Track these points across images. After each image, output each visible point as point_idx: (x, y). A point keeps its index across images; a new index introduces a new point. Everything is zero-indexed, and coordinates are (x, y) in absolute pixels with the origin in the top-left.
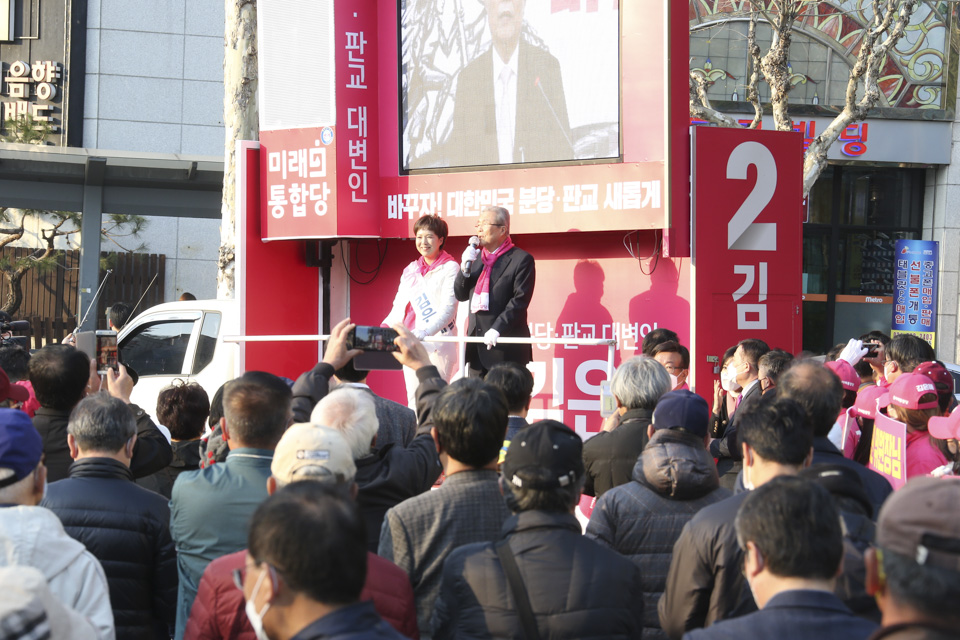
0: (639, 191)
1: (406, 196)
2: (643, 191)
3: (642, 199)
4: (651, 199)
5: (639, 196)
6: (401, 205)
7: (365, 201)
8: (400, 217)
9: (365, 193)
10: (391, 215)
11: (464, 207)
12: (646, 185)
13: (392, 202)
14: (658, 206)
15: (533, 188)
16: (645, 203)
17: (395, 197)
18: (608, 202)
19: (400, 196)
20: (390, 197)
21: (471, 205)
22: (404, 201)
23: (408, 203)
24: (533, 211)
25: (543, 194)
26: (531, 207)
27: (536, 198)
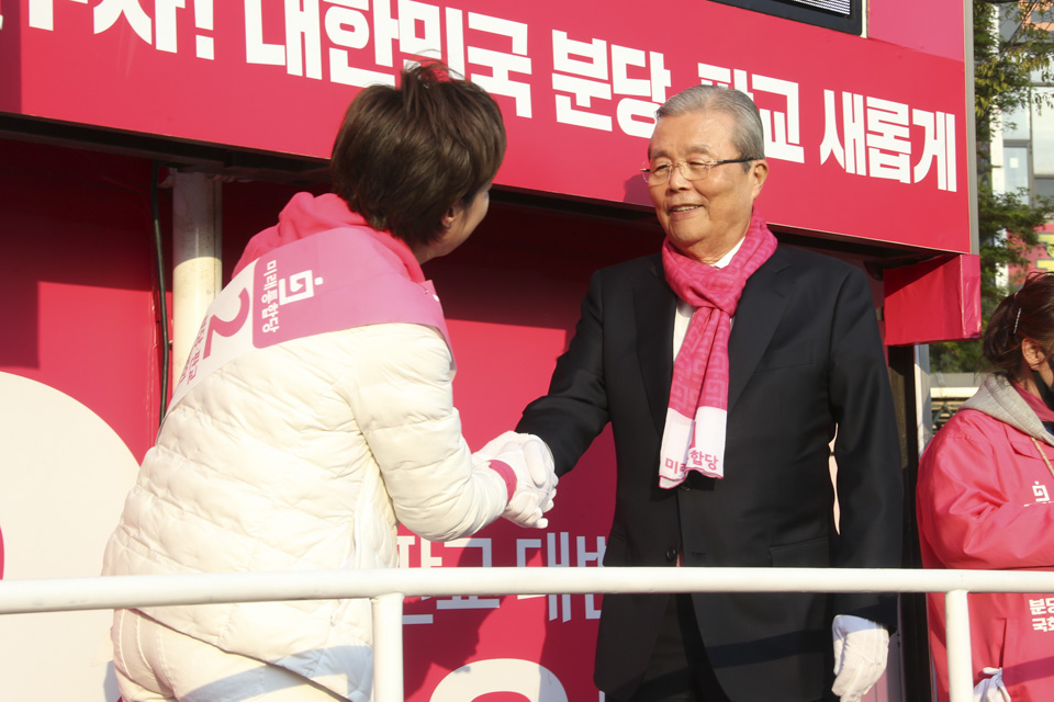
0: (905, 133)
2: (917, 136)
3: (915, 158)
4: (935, 158)
5: (906, 147)
12: (922, 118)
14: (953, 188)
16: (921, 172)
18: (829, 145)
21: (358, 40)
25: (635, 72)
26: (598, 106)
27: (610, 81)
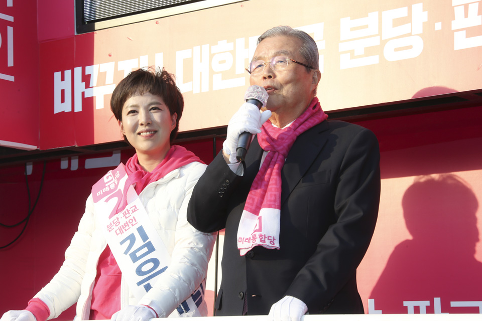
1: (88, 70)
6: (80, 86)
7: (11, 78)
8: (78, 108)
9: (11, 63)
10: (59, 107)
11: (212, 73)
13: (61, 83)
15: (373, 16)
17: (68, 73)
19: (78, 71)
20: (57, 75)
22: (86, 79)
23: (94, 81)
24: (374, 60)
25: (398, 22)
26: (369, 51)
27: (380, 33)
